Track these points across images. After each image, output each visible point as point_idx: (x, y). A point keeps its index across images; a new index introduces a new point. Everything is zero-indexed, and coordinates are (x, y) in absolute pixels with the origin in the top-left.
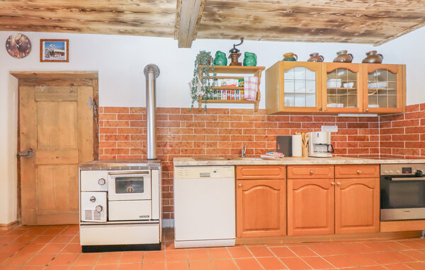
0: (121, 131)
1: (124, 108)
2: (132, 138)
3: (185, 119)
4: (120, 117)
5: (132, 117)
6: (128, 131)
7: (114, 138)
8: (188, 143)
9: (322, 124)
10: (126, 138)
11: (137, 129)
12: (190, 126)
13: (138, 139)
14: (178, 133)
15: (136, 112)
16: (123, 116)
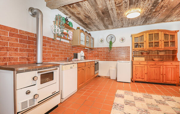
0: (12, 44)
1: (14, 29)
2: (20, 50)
3: (49, 43)
4: (11, 35)
5: (20, 36)
6: (18, 45)
7: (5, 49)
8: (50, 55)
9: (81, 50)
10: (16, 50)
11: (24, 45)
12: (51, 46)
13: (24, 51)
14: (46, 49)
15: (23, 33)
16: (14, 34)
